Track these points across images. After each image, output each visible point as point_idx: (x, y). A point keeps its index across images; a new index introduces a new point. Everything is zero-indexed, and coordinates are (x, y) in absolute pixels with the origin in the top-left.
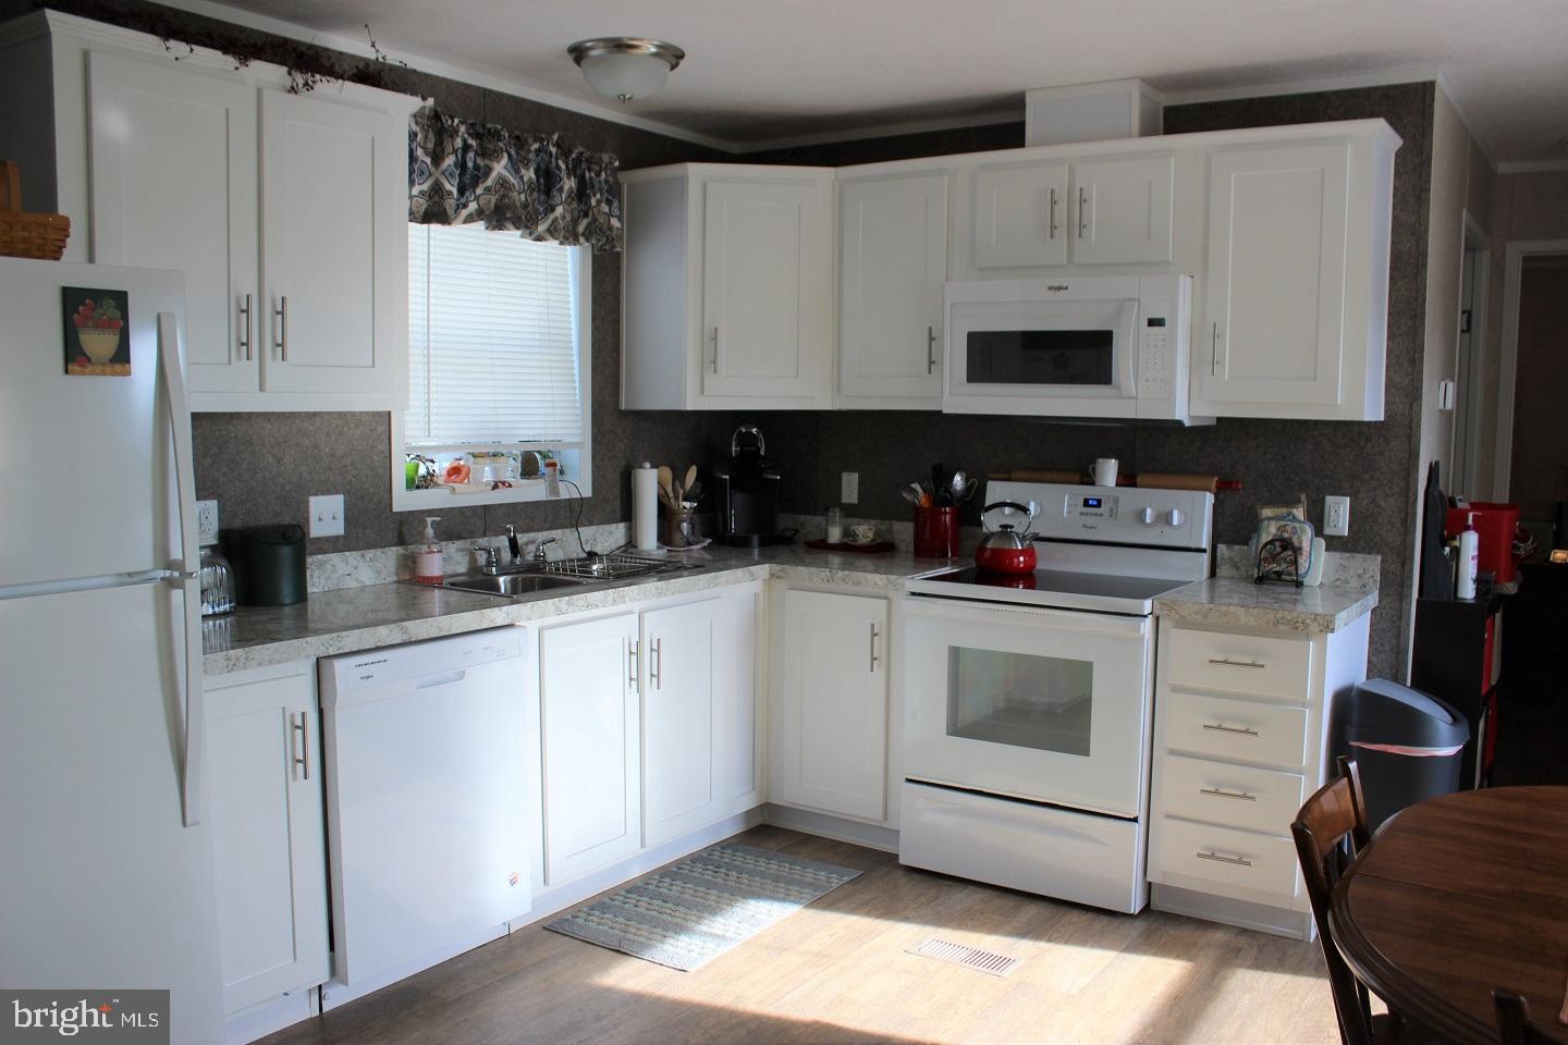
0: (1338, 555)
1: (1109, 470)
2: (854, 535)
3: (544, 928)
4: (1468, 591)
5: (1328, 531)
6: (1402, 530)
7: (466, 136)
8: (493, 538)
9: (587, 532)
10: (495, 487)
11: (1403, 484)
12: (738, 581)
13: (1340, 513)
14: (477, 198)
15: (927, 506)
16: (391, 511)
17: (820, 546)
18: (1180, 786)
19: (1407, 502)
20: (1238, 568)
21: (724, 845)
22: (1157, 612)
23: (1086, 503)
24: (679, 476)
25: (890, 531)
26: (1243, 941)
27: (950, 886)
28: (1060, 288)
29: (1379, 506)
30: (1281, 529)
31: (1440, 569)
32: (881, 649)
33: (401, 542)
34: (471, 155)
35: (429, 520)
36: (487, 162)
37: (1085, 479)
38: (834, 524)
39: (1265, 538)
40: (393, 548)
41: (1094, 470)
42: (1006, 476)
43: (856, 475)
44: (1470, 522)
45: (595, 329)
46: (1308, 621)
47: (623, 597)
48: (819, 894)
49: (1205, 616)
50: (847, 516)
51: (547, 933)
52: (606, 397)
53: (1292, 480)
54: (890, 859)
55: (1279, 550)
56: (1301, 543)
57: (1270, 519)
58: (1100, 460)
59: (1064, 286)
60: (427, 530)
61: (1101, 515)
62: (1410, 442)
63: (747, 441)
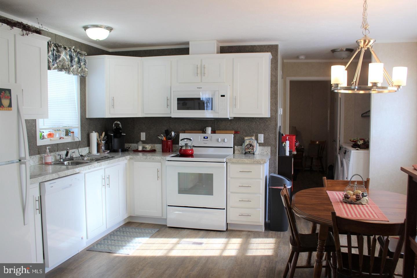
0: (261, 147)
1: (209, 130)
2: (146, 148)
3: (87, 250)
4: (288, 154)
5: (259, 142)
6: (275, 141)
7: (53, 47)
8: (60, 152)
9: (80, 149)
10: (60, 139)
11: (275, 131)
12: (123, 160)
13: (261, 137)
14: (57, 63)
15: (165, 140)
16: (37, 146)
17: (136, 151)
18: (233, 200)
19: (276, 135)
20: (239, 151)
21: (122, 227)
22: (227, 161)
23: (204, 138)
24: (100, 135)
25: (154, 147)
26: (250, 233)
27: (181, 230)
28: (200, 88)
29: (270, 136)
30: (250, 142)
31: (282, 149)
32: (160, 175)
33: (39, 154)
34: (55, 52)
35: (48, 147)
36: (59, 54)
37: (203, 132)
38: (140, 145)
39: (246, 144)
40: (38, 155)
41: (206, 130)
42: (184, 132)
43: (145, 133)
44: (287, 139)
45: (81, 97)
46: (261, 161)
47: (101, 165)
48: (151, 235)
49: (238, 161)
50: (143, 143)
51: (88, 251)
52: (83, 115)
53: (251, 131)
54: (165, 226)
55: (249, 146)
56: (254, 145)
57: (247, 140)
58: (207, 128)
59: (201, 87)
60: (47, 150)
61: (208, 140)
62: (276, 122)
63: (117, 125)
